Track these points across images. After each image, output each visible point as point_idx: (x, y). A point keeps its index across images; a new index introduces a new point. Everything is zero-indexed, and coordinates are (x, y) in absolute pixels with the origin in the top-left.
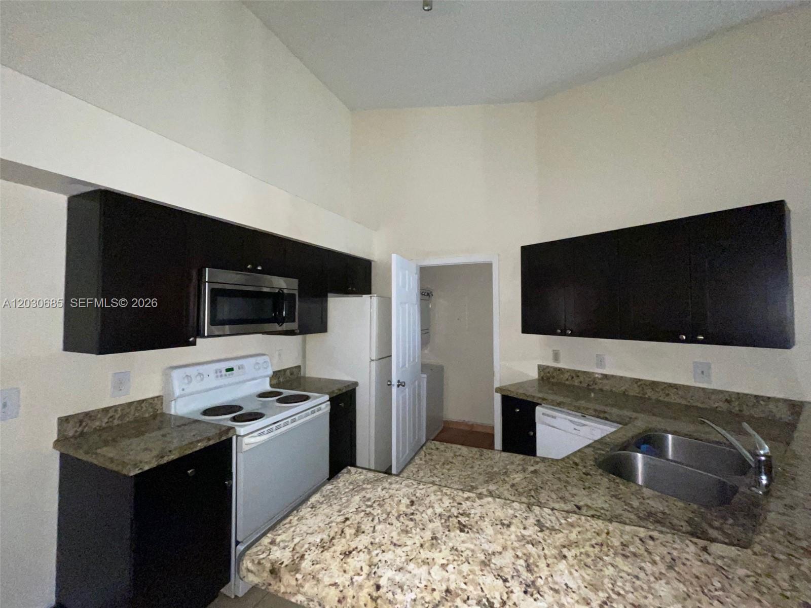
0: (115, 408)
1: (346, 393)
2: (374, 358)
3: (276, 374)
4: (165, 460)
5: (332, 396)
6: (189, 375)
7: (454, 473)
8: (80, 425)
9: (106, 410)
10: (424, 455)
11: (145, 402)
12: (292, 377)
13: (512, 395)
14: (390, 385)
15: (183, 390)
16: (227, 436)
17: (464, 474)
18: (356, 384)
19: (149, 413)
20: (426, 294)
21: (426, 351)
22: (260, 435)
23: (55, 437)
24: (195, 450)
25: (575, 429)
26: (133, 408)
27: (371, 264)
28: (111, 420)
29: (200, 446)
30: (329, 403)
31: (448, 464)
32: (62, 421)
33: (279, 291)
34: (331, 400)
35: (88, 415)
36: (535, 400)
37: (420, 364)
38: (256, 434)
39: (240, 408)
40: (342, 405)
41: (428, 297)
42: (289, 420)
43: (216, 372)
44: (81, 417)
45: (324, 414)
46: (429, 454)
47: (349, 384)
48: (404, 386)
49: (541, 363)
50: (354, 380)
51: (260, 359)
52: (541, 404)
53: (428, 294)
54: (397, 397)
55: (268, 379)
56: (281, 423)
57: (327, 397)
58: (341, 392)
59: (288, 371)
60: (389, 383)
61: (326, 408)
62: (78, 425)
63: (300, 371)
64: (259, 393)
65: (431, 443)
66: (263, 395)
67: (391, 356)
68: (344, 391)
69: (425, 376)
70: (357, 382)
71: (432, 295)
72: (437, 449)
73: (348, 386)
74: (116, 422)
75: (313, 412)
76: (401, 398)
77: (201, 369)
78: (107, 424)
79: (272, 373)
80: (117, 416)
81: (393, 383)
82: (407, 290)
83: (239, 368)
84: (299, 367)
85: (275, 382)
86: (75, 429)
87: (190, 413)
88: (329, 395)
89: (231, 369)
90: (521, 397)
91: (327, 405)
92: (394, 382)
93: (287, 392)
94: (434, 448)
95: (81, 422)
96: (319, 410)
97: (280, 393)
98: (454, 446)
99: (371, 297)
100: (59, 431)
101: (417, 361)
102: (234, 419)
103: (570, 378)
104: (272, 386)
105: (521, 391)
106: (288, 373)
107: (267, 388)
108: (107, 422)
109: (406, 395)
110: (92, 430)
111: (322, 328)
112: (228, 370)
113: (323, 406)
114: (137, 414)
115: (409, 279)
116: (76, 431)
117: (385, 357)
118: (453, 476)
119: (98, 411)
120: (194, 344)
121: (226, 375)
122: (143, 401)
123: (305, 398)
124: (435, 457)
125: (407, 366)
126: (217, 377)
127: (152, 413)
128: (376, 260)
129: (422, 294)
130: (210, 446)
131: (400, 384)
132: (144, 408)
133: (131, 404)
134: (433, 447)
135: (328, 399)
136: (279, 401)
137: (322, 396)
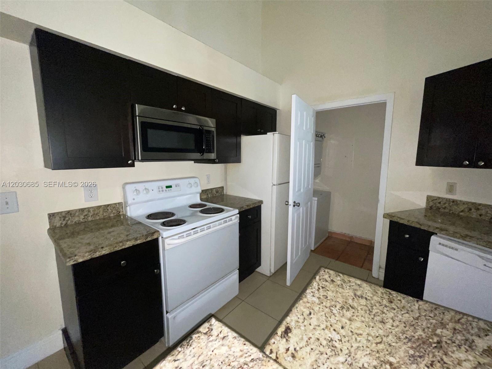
0: (89, 209)
1: (254, 208)
2: (275, 183)
3: (204, 192)
4: (97, 254)
5: (242, 210)
6: (138, 189)
7: (359, 328)
8: (64, 220)
9: (82, 210)
10: (317, 288)
11: (110, 206)
12: (218, 194)
13: (401, 222)
14: (288, 204)
15: (134, 199)
16: (152, 237)
17: (374, 332)
18: (261, 202)
19: (113, 214)
20: (319, 136)
21: (317, 181)
22: (179, 238)
23: (48, 227)
24: (124, 247)
25: (485, 265)
26: (101, 210)
27: (276, 111)
28: (86, 217)
29: (129, 244)
30: (238, 215)
31: (348, 309)
32: (50, 216)
33: (199, 128)
34: (239, 213)
35: (69, 212)
36: (431, 230)
37: (313, 191)
38: (176, 237)
39: (173, 215)
40: (250, 217)
41: (321, 138)
42: (205, 227)
43: (159, 189)
44: (64, 214)
45: (234, 224)
46: (323, 288)
47: (256, 202)
48: (299, 206)
49: (430, 194)
50: (260, 199)
51: (192, 181)
52: (436, 234)
53: (321, 136)
54: (293, 214)
55: (198, 195)
56: (198, 229)
57: (237, 211)
58: (249, 208)
59: (214, 190)
60: (286, 203)
61: (236, 220)
62: (62, 219)
63: (223, 190)
64: (190, 204)
65: (325, 271)
66: (193, 206)
67: (289, 182)
68: (251, 207)
69: (316, 199)
70: (262, 201)
71: (325, 137)
72: (333, 281)
73: (255, 203)
74: (90, 219)
75: (226, 222)
76: (296, 215)
77: (147, 185)
78: (84, 220)
79: (201, 191)
80: (91, 214)
81: (289, 204)
82: (304, 129)
83: (176, 186)
84: (223, 187)
85: (204, 197)
86: (61, 222)
87: (138, 217)
88: (239, 210)
89: (170, 187)
90: (413, 225)
91: (236, 218)
92: (291, 202)
93: (210, 205)
94: (329, 279)
95: (65, 217)
96: (231, 220)
97: (205, 205)
98: (352, 280)
99: (274, 134)
100: (50, 222)
101: (310, 187)
102: (164, 224)
103: (466, 210)
104: (201, 199)
105: (412, 219)
106: (214, 191)
107: (198, 201)
108: (84, 219)
109: (300, 213)
110: (74, 223)
111: (237, 159)
112: (167, 187)
113: (233, 218)
114: (105, 214)
115: (307, 120)
116: (62, 224)
117: (284, 183)
118: (358, 335)
119: (76, 210)
120: (133, 165)
121: (166, 191)
122: (108, 205)
123: (221, 211)
124: (330, 294)
125: (302, 191)
126: (159, 191)
127: (116, 214)
128: (280, 109)
129: (317, 136)
130: (138, 245)
131: (296, 204)
132: (110, 210)
133: (99, 207)
134: (326, 277)
135: (238, 212)
136: (202, 212)
137: (233, 210)
